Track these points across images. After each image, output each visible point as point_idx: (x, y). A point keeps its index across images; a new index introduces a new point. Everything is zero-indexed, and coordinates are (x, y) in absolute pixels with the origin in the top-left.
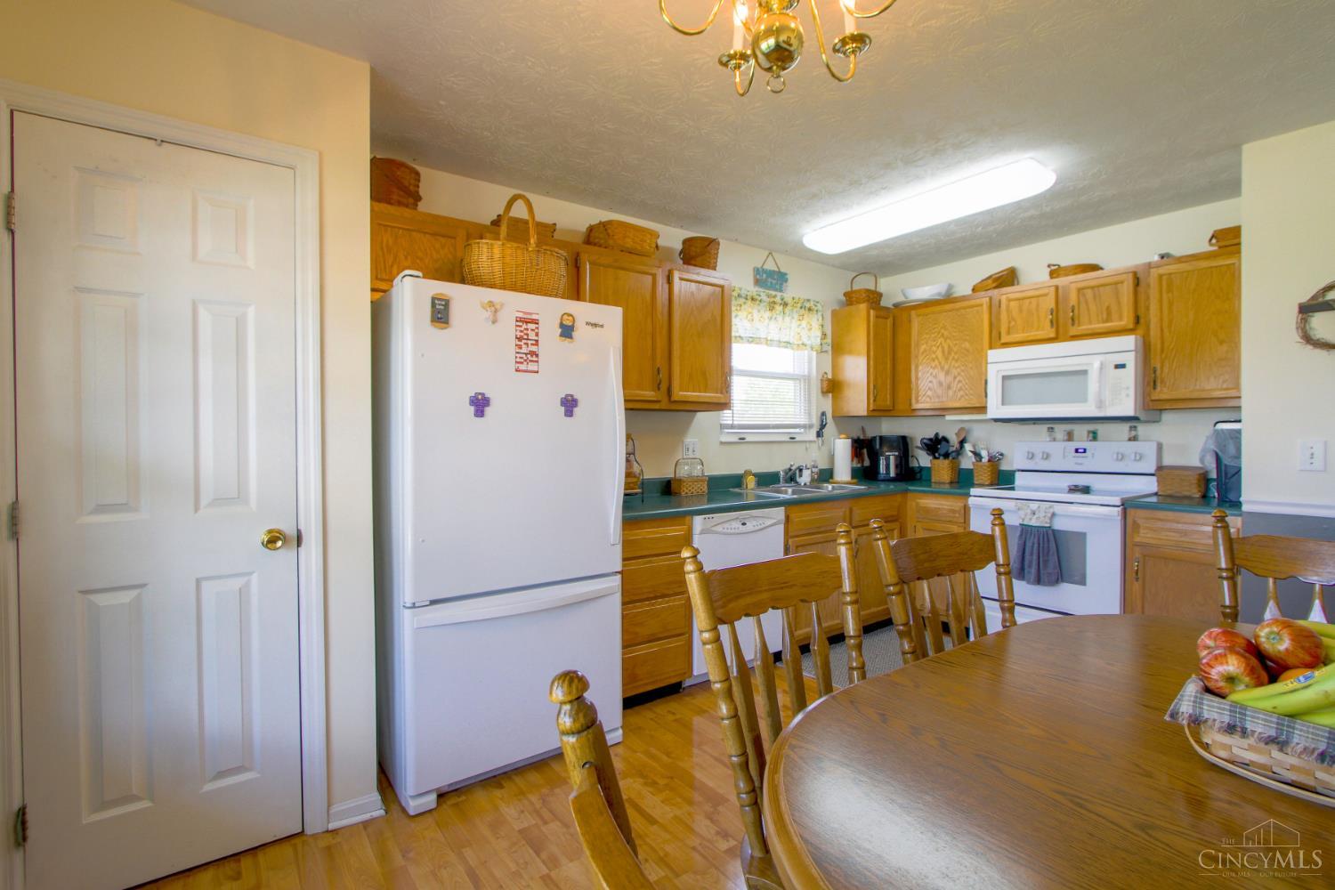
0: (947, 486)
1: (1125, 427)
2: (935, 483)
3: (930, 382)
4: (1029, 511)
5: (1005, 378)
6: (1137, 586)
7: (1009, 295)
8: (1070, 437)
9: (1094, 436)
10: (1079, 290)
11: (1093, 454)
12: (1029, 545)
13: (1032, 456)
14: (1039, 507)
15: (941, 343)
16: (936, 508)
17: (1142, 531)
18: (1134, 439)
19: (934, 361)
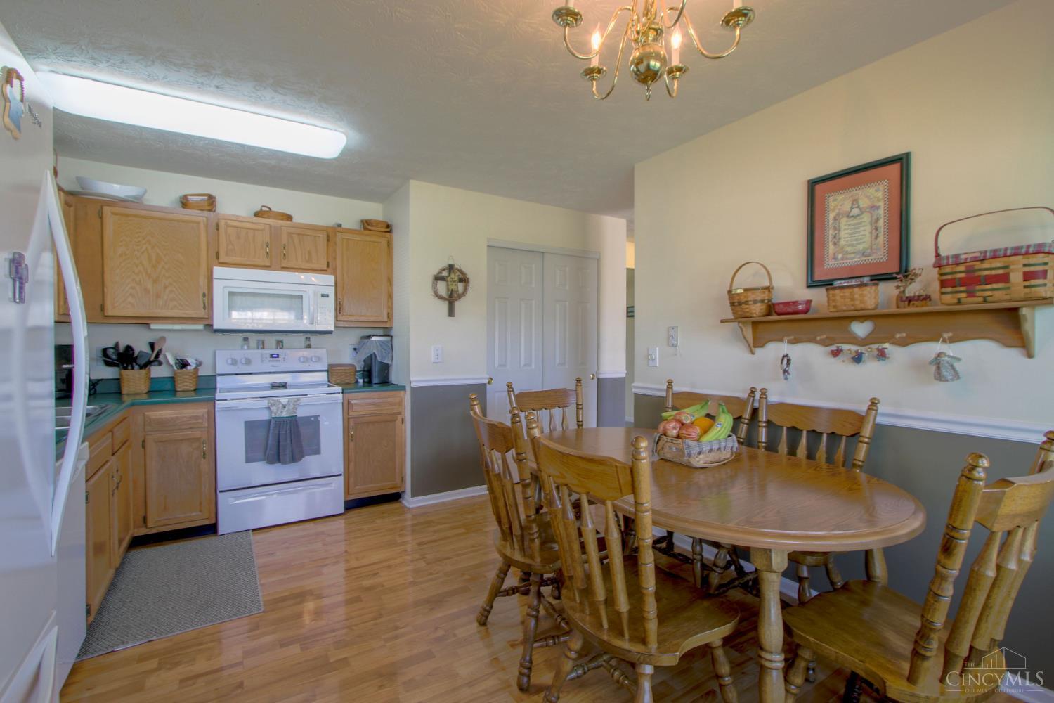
0: (145, 396)
1: (302, 338)
2: (128, 395)
3: (133, 288)
4: (281, 406)
5: (231, 294)
6: (352, 445)
7: (229, 222)
8: (262, 345)
9: (280, 344)
10: (290, 234)
11: (284, 358)
12: (283, 432)
13: (234, 362)
14: (289, 401)
15: (146, 249)
16: (172, 418)
17: (354, 407)
18: (309, 346)
19: (137, 266)
